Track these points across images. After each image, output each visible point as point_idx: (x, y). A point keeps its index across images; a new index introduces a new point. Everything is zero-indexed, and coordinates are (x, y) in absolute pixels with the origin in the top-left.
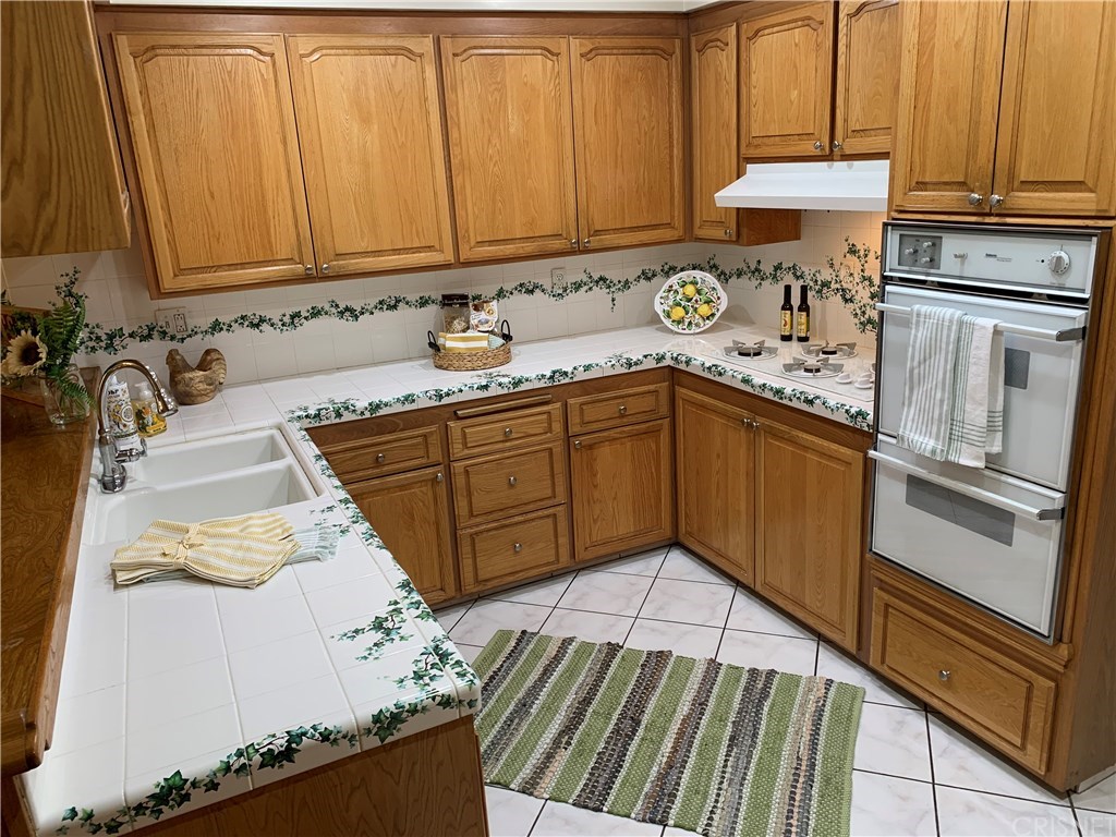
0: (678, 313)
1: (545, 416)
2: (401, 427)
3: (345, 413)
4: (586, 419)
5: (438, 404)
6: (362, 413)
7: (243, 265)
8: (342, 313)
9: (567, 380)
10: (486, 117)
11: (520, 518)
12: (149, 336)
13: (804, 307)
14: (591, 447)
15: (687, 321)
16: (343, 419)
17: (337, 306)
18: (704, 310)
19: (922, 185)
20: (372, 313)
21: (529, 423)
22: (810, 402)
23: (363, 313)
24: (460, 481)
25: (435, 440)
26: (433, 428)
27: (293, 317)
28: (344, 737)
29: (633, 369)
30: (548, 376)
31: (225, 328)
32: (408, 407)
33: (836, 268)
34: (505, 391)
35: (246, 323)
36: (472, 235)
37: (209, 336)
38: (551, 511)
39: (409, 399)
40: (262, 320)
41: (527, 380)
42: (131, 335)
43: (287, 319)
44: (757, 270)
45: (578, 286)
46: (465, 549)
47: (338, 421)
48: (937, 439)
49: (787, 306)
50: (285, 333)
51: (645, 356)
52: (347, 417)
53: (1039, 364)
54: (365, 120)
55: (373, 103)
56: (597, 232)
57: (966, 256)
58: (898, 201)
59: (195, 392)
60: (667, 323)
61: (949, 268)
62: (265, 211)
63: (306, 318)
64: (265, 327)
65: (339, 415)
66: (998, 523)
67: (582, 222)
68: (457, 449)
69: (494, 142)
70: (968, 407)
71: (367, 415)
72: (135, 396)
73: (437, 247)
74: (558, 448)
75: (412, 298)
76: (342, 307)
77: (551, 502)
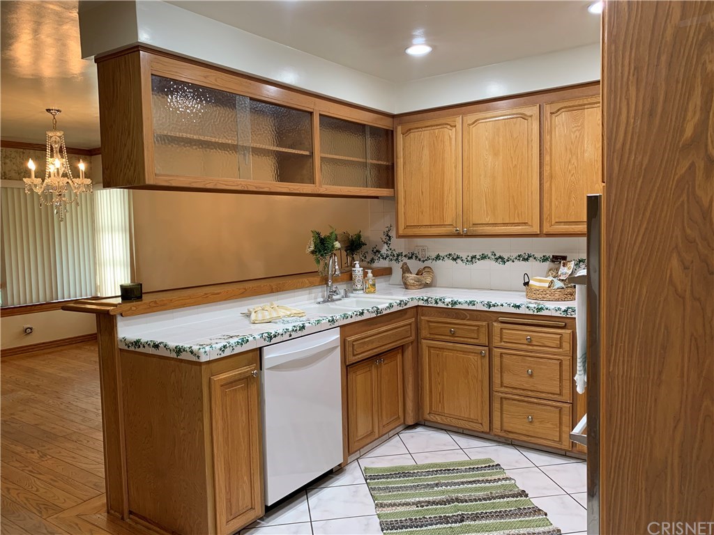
1: (559, 336)
2: (468, 318)
3: (439, 302)
5: (487, 309)
6: (448, 305)
8: (497, 259)
11: (535, 400)
12: (411, 258)
16: (438, 306)
17: (495, 255)
20: (513, 261)
21: (547, 337)
23: (508, 261)
24: (496, 361)
25: (484, 331)
26: (484, 323)
27: (472, 258)
30: (563, 309)
31: (441, 258)
32: (471, 307)
35: (451, 258)
36: (553, 218)
37: (434, 261)
38: (558, 404)
39: (472, 303)
40: (458, 257)
41: (547, 309)
42: (405, 256)
43: (469, 259)
46: (496, 405)
47: (435, 305)
50: (467, 265)
52: (440, 305)
54: (496, 154)
55: (501, 145)
63: (478, 259)
64: (459, 261)
65: (436, 303)
68: (496, 341)
69: (573, 162)
71: (450, 306)
73: (530, 223)
76: (498, 255)
77: (559, 398)
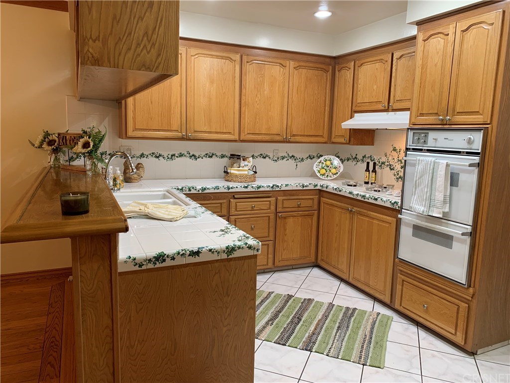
0: (323, 171)
1: (268, 203)
2: (212, 198)
4: (284, 206)
5: (227, 191)
6: (198, 191)
7: (159, 130)
8: (191, 157)
9: (278, 189)
10: (256, 86)
13: (374, 171)
14: (285, 218)
15: (326, 175)
16: (191, 192)
17: (189, 153)
18: (334, 171)
19: (422, 115)
20: (202, 158)
21: (262, 204)
22: (376, 199)
23: (199, 158)
25: (225, 206)
26: (225, 201)
27: (172, 156)
28: (216, 251)
29: (304, 188)
30: (271, 186)
31: (145, 156)
32: (216, 191)
33: (388, 156)
34: (254, 190)
35: (154, 156)
36: (246, 130)
37: (139, 159)
38: (267, 242)
39: (217, 188)
40: (160, 155)
41: (263, 187)
43: (170, 156)
44: (356, 158)
45: (283, 158)
47: (189, 192)
48: (425, 207)
49: (367, 170)
50: (168, 161)
51: (310, 184)
52: (193, 191)
53: (463, 178)
54: (212, 82)
55: (215, 76)
56: (294, 135)
57: (438, 139)
58: (413, 120)
59: (133, 178)
60: (318, 175)
61: (431, 144)
62: (170, 111)
63: (177, 157)
64: (161, 158)
65: (190, 190)
66: (446, 240)
67: (288, 130)
68: (233, 211)
69: (258, 96)
70: (437, 194)
71: (200, 192)
72: (115, 173)
73: (232, 133)
74: (272, 216)
75: (219, 154)
76: (191, 154)
77: (267, 239)
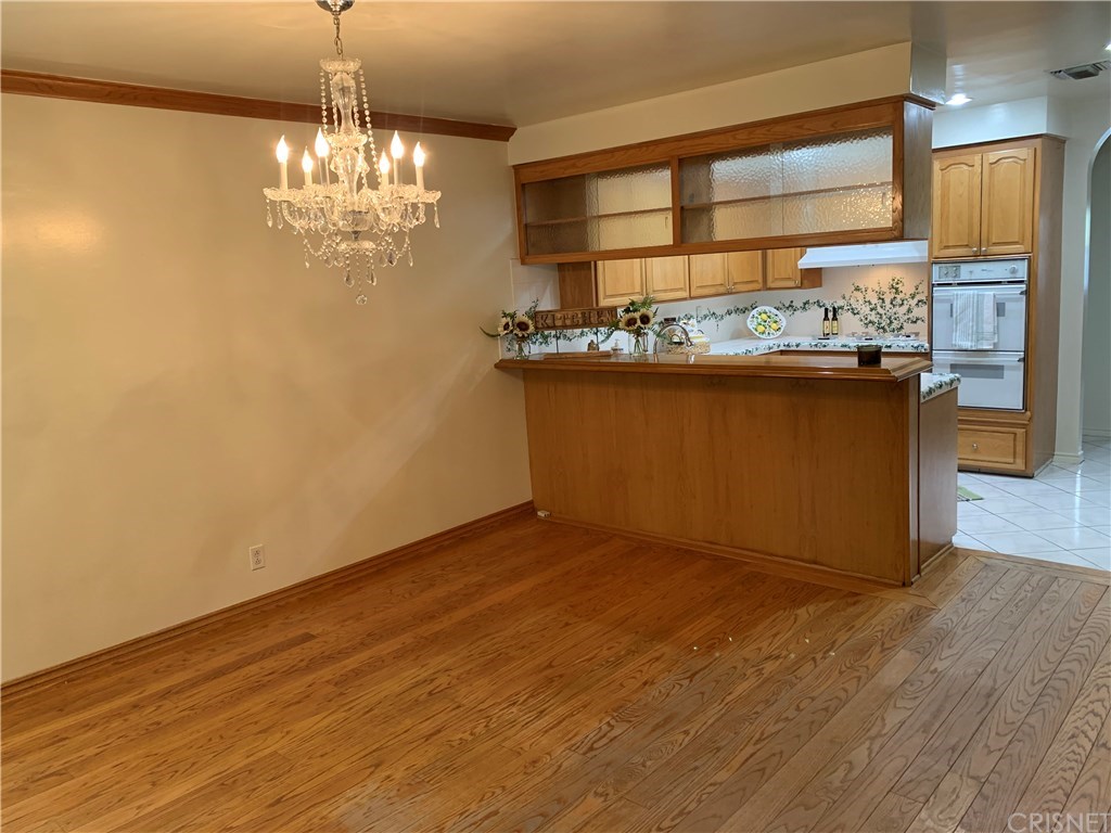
0: (761, 328)
13: (835, 318)
15: (766, 333)
18: (774, 326)
19: (947, 247)
22: (890, 347)
33: (847, 298)
44: (792, 307)
48: (971, 342)
49: (826, 318)
53: (1009, 306)
56: (735, 284)
58: (936, 254)
60: (757, 333)
61: (965, 277)
66: (996, 371)
67: (730, 278)
70: (985, 326)
